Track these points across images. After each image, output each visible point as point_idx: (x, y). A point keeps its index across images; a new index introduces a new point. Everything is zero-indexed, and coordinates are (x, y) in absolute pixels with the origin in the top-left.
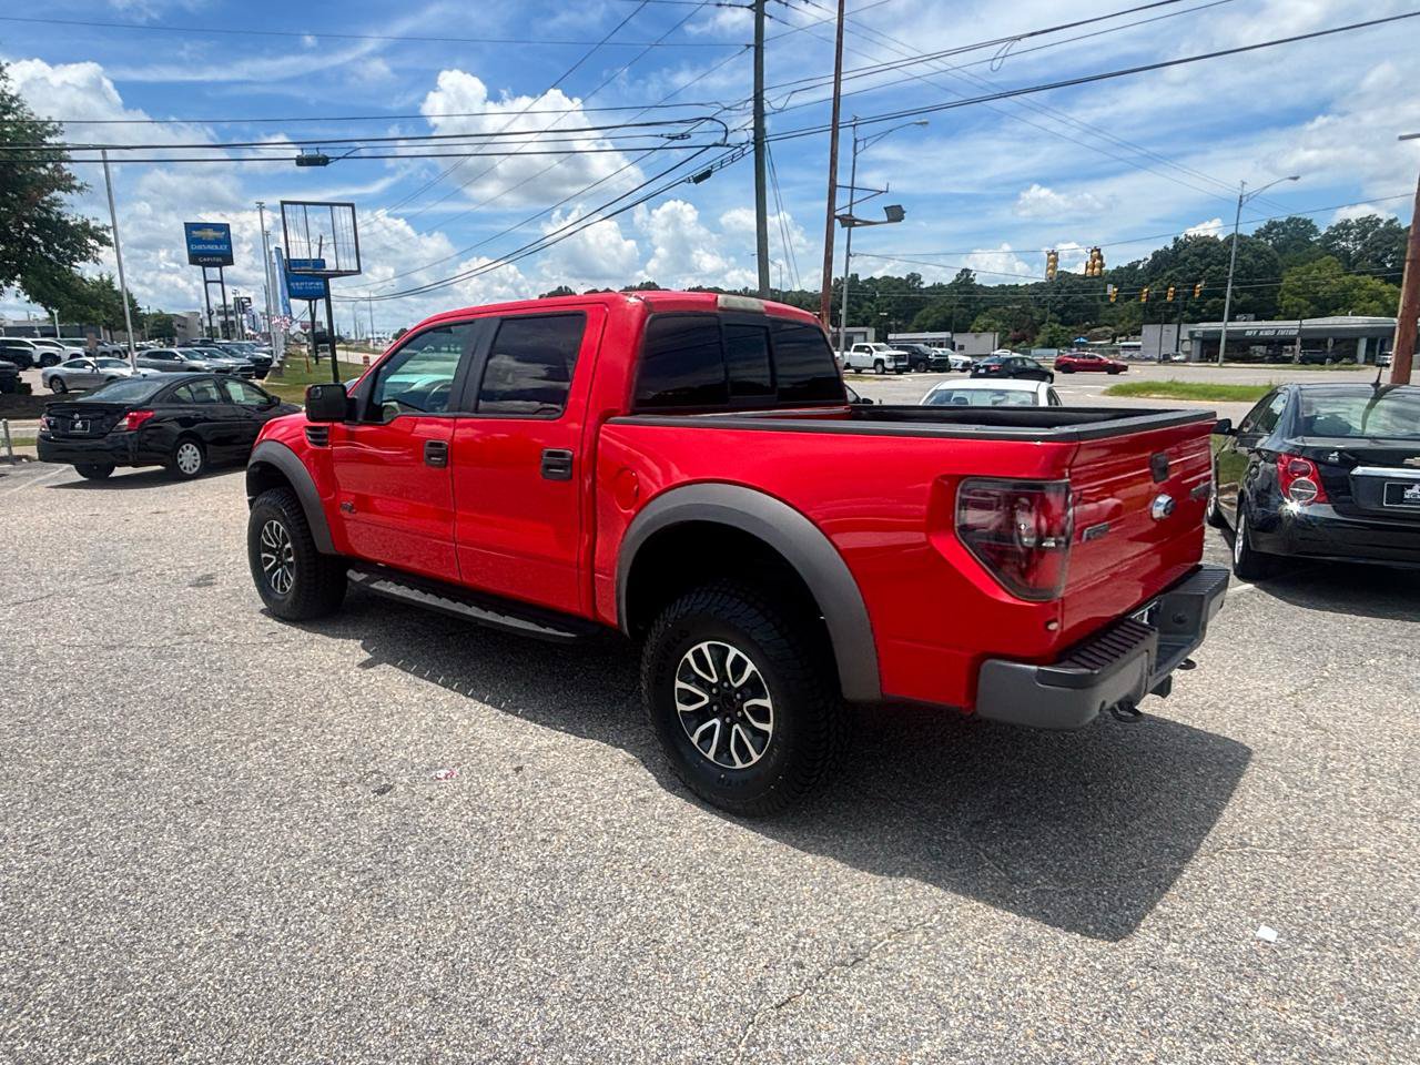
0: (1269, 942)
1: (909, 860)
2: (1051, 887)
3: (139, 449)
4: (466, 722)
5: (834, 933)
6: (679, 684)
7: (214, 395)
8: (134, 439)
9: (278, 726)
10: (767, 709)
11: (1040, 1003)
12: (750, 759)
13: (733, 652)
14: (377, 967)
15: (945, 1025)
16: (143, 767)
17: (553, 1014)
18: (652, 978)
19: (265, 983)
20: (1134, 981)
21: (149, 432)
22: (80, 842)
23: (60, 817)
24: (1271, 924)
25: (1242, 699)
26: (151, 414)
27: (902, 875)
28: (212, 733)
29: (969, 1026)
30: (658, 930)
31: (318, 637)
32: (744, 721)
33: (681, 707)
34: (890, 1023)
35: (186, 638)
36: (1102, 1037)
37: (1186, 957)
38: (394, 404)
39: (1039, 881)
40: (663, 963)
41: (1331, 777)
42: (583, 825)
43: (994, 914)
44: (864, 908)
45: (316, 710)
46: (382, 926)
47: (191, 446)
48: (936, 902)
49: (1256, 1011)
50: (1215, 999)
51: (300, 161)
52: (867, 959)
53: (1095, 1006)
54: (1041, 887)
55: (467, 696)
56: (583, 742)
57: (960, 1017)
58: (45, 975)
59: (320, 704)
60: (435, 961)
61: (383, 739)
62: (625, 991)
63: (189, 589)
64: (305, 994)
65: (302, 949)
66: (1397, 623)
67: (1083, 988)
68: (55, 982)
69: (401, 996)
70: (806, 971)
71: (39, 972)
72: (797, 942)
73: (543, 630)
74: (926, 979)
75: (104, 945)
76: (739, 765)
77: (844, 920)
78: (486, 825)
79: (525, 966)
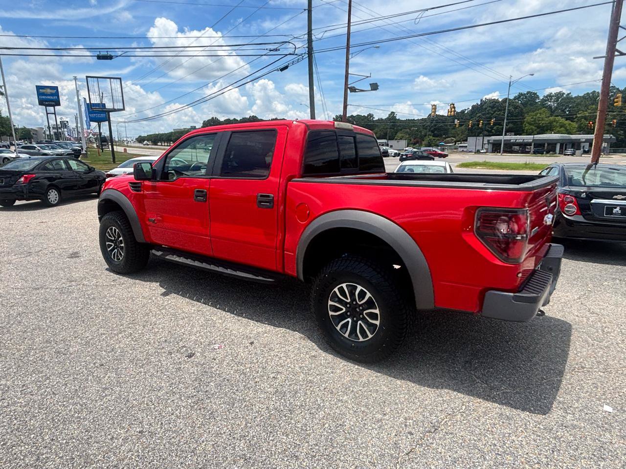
0: (610, 413)
1: (443, 381)
2: (509, 391)
3: (30, 192)
4: (220, 321)
5: (421, 416)
6: (330, 303)
7: (64, 166)
8: (27, 187)
9: (130, 325)
10: (377, 314)
11: (522, 446)
12: (367, 336)
13: (359, 288)
14: (213, 445)
15: (485, 459)
16: (69, 348)
17: (305, 464)
18: (345, 443)
19: (160, 456)
20: (559, 433)
21: (33, 184)
22: (47, 387)
23: (34, 375)
24: (608, 404)
25: (559, 301)
26: (34, 175)
27: (442, 388)
28: (98, 330)
29: (495, 459)
30: (341, 420)
31: (137, 281)
32: (364, 319)
33: (331, 313)
34: (460, 459)
35: (73, 283)
36: (555, 461)
37: (577, 421)
38: (173, 172)
39: (503, 388)
40: (348, 436)
41: (607, 335)
42: (290, 369)
43: (489, 404)
44: (431, 404)
45: (147, 317)
46: (210, 424)
47: (54, 190)
48: (461, 400)
49: (616, 446)
50: (597, 440)
51: (99, 57)
52: (440, 429)
53: (547, 446)
54: (504, 391)
55: (217, 308)
56: (278, 329)
57: (490, 454)
58: (48, 458)
59: (147, 314)
60: (240, 440)
61: (183, 330)
62: (335, 451)
63: (68, 259)
64: (182, 460)
65: (173, 437)
66: (610, 266)
67: (539, 438)
68: (54, 461)
69: (229, 459)
70: (414, 436)
71: (44, 456)
72: (406, 422)
73: (257, 278)
74: (469, 437)
75: (74, 440)
76: (361, 339)
77: (424, 411)
78: (245, 371)
79: (284, 441)
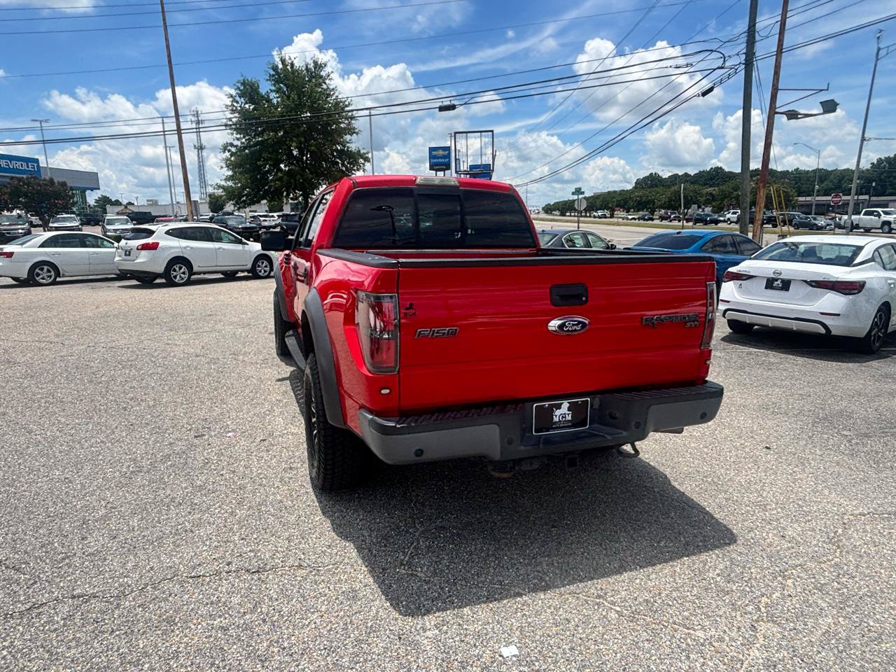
0: (501, 656)
1: (368, 534)
4: (278, 414)
5: (269, 555)
11: (305, 627)
18: (165, 545)
20: (375, 639)
24: (523, 647)
27: (351, 540)
29: (252, 621)
33: (312, 420)
34: (221, 604)
37: (431, 641)
39: (419, 569)
43: (363, 576)
48: (344, 559)
51: (442, 109)
52: (261, 573)
53: (331, 641)
54: (415, 573)
57: (256, 615)
67: (340, 630)
70: (227, 567)
